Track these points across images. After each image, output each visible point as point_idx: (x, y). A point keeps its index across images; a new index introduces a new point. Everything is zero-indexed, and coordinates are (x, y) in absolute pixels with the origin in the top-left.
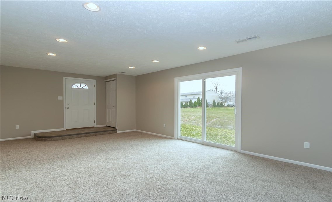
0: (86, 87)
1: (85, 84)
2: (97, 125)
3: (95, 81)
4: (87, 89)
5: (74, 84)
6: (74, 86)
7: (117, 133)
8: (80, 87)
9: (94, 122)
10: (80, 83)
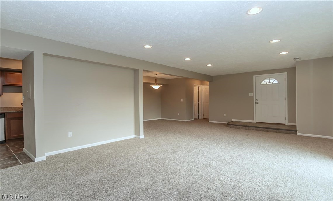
0: (276, 82)
1: (275, 79)
2: (288, 123)
3: (286, 73)
4: (278, 84)
5: (263, 80)
6: (263, 83)
7: (297, 134)
8: (269, 82)
9: (285, 119)
10: (269, 79)
